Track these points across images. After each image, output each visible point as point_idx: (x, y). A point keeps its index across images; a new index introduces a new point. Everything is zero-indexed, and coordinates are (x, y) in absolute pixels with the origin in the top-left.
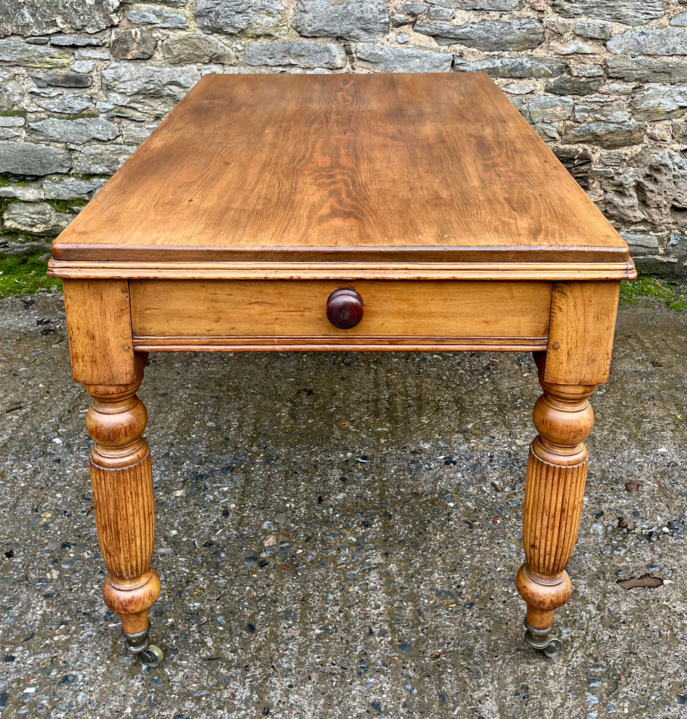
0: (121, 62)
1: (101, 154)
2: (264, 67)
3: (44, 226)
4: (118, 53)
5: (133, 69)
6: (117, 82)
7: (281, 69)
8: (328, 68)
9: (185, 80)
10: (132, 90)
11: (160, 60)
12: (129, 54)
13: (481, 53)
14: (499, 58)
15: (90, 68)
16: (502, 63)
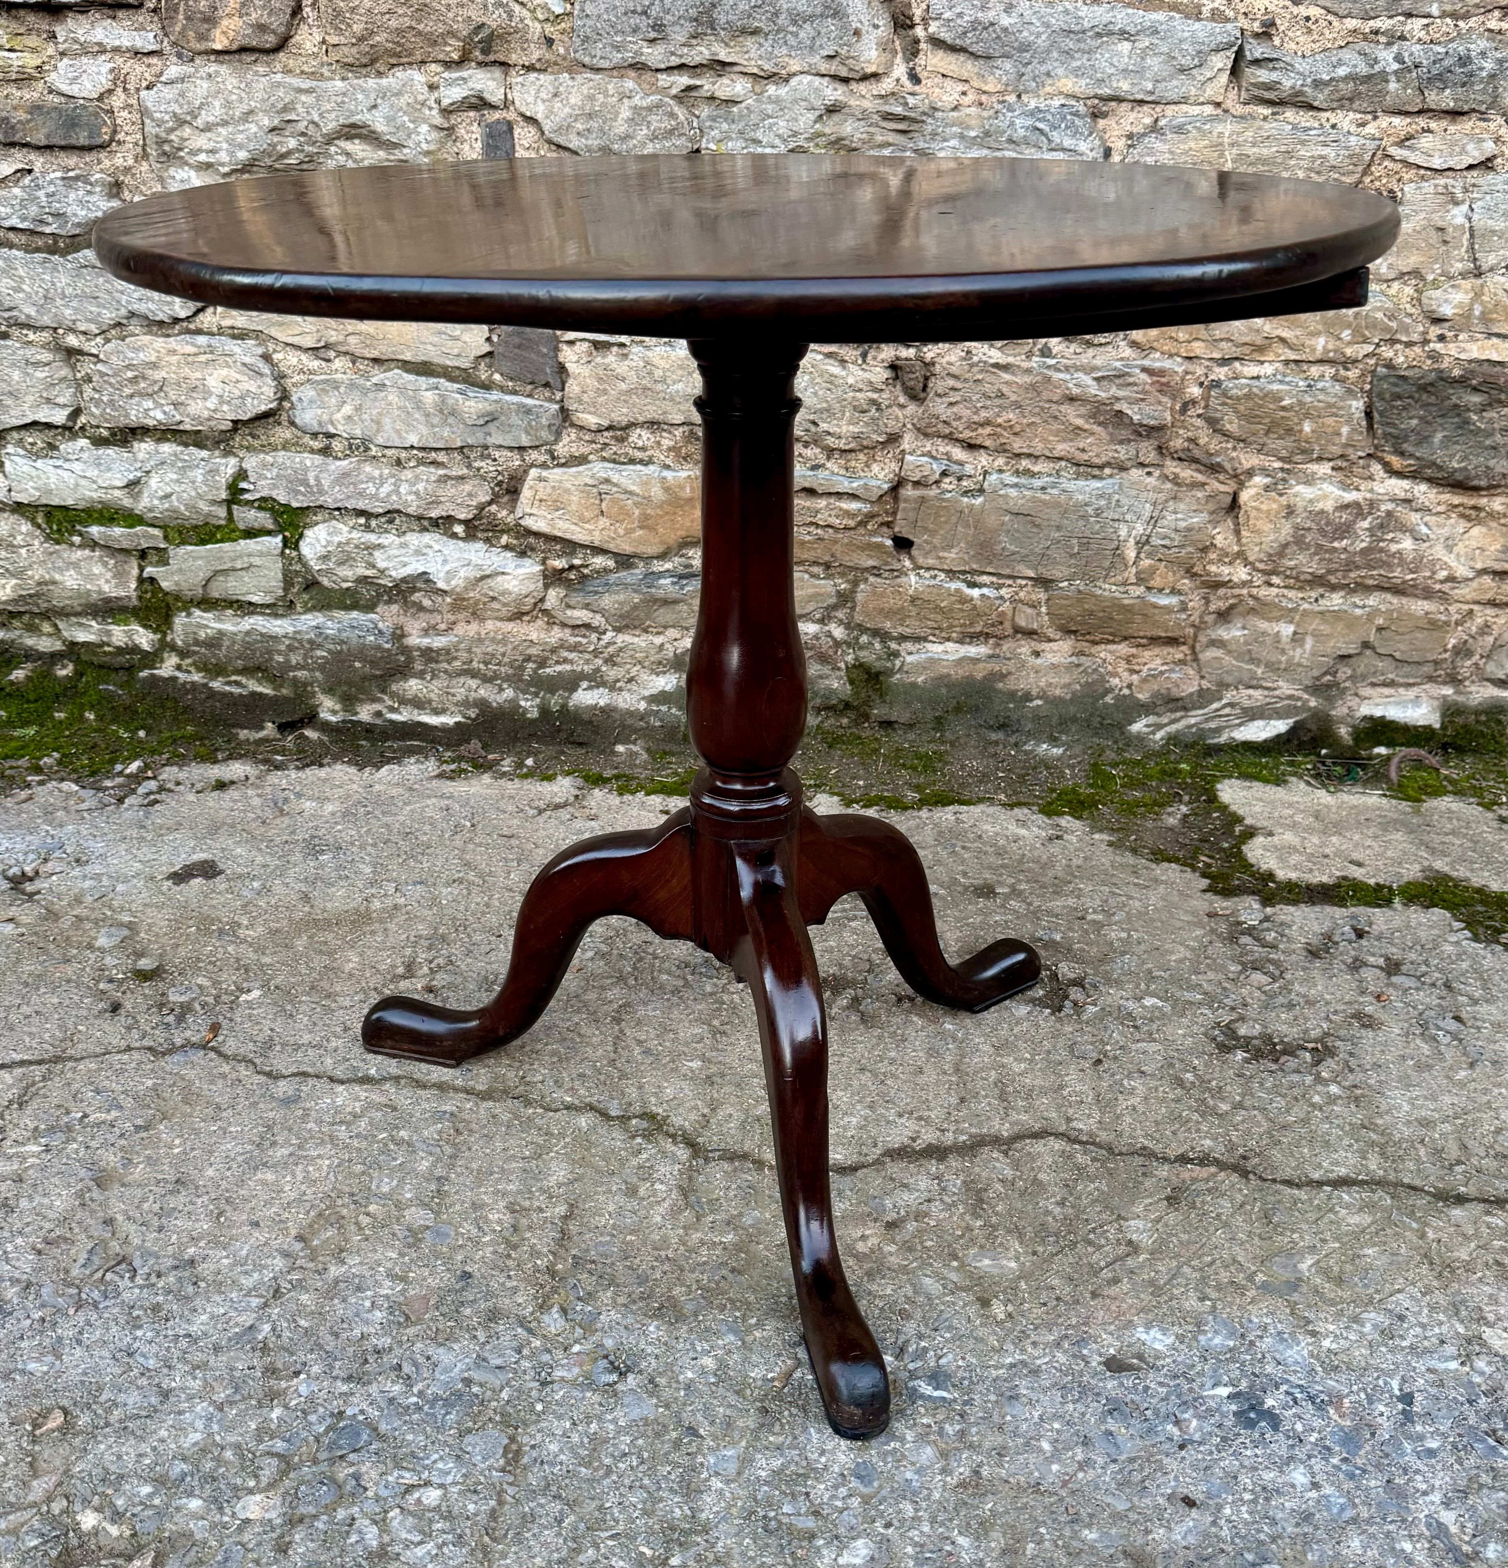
0: (198, 61)
1: (154, 366)
2: (632, 74)
3: (14, 581)
4: (184, 28)
5: (232, 82)
6: (187, 131)
7: (684, 80)
8: (835, 77)
9: (390, 120)
10: (231, 154)
11: (315, 55)
12: (217, 33)
13: (1336, 23)
14: (1389, 44)
15: (104, 82)
16: (1399, 59)
